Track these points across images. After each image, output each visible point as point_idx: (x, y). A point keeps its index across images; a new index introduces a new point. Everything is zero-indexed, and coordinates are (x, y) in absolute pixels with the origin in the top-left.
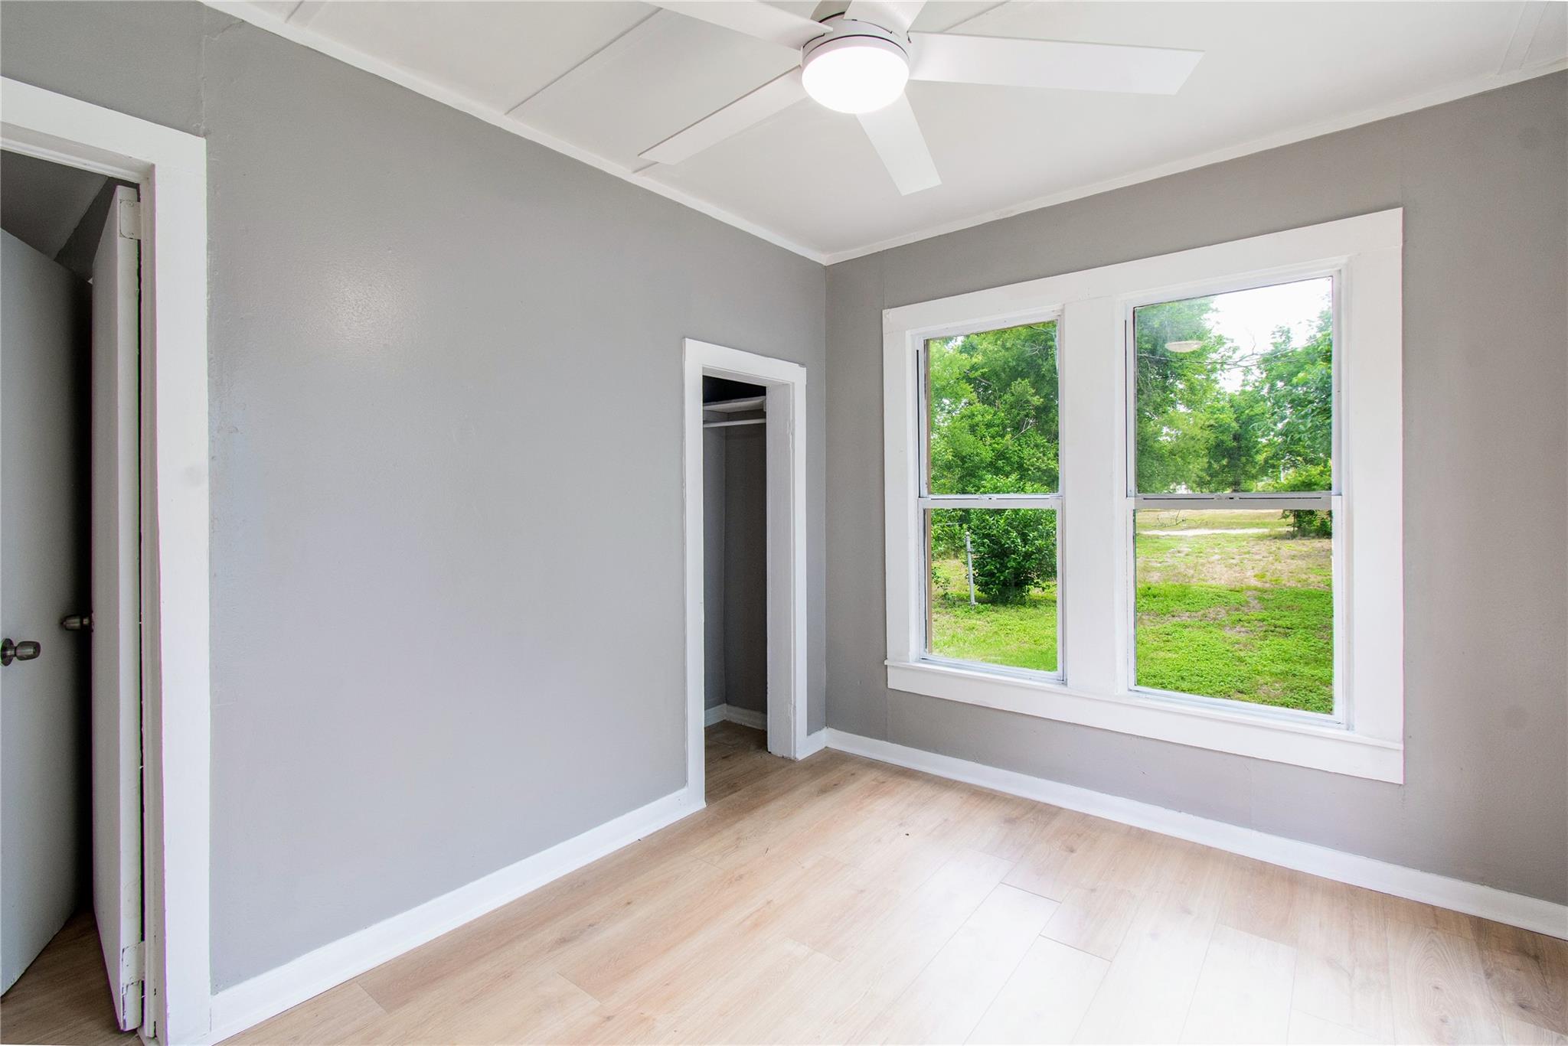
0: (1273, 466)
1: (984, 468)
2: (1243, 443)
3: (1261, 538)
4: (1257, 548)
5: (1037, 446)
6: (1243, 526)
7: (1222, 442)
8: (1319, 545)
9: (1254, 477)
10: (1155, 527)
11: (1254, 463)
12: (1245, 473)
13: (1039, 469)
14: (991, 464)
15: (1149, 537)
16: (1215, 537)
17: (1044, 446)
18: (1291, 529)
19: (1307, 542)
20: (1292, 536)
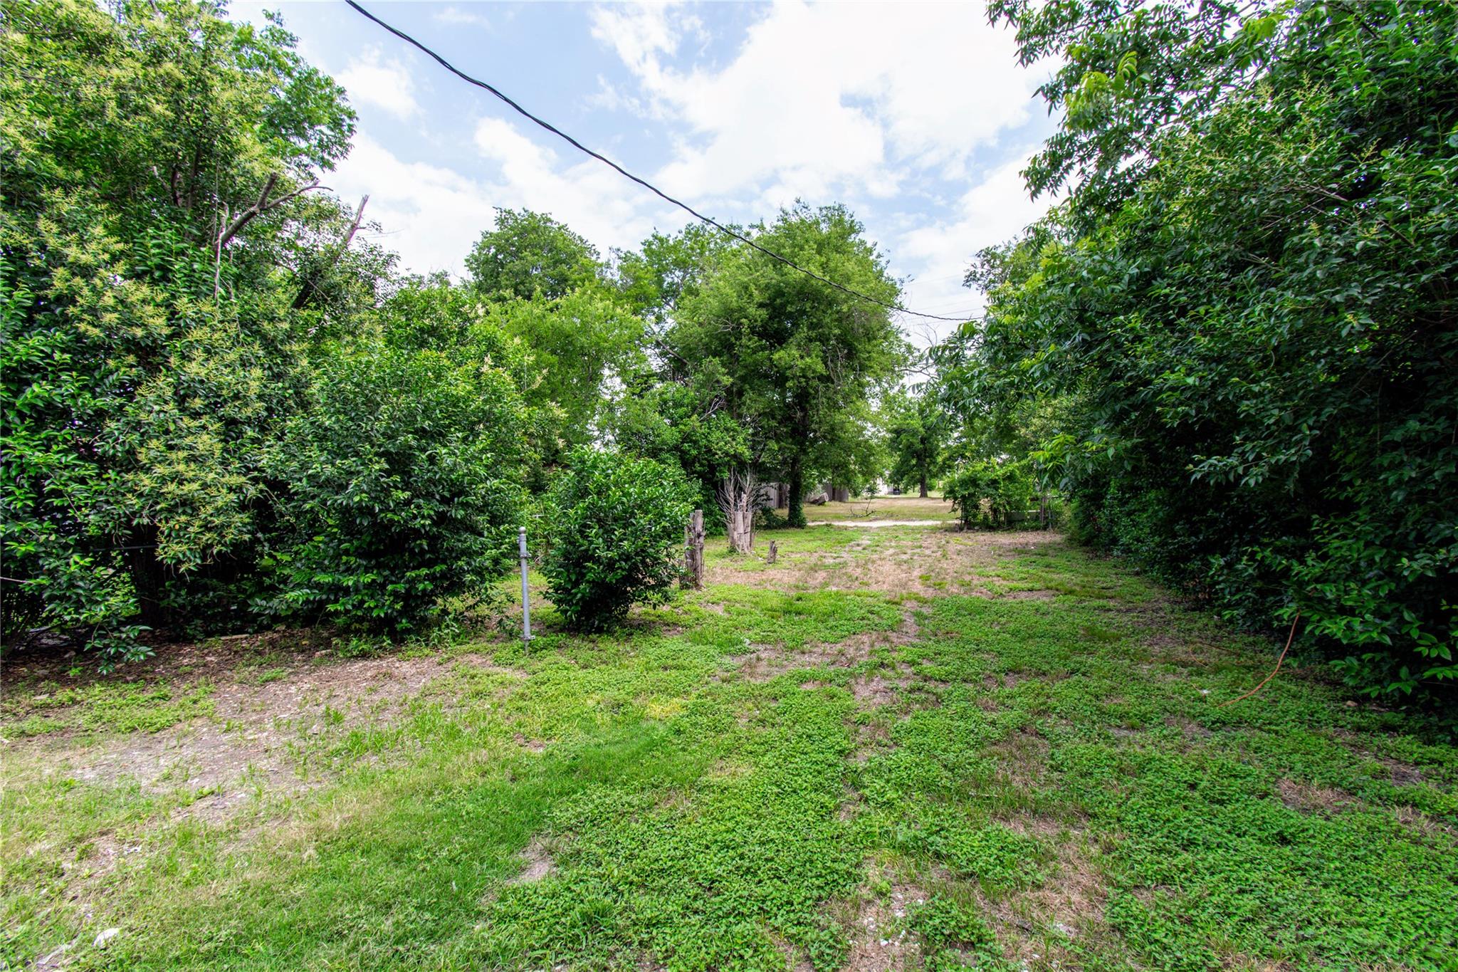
0: (950, 467)
1: (668, 451)
2: (928, 446)
3: (934, 530)
4: (929, 541)
5: (727, 430)
6: (921, 517)
7: (912, 444)
8: (982, 538)
9: (935, 476)
10: (847, 518)
11: (935, 463)
12: (929, 471)
13: (727, 454)
14: (676, 448)
15: (839, 527)
16: (896, 528)
17: (734, 430)
18: (958, 522)
19: (972, 535)
20: (959, 529)
